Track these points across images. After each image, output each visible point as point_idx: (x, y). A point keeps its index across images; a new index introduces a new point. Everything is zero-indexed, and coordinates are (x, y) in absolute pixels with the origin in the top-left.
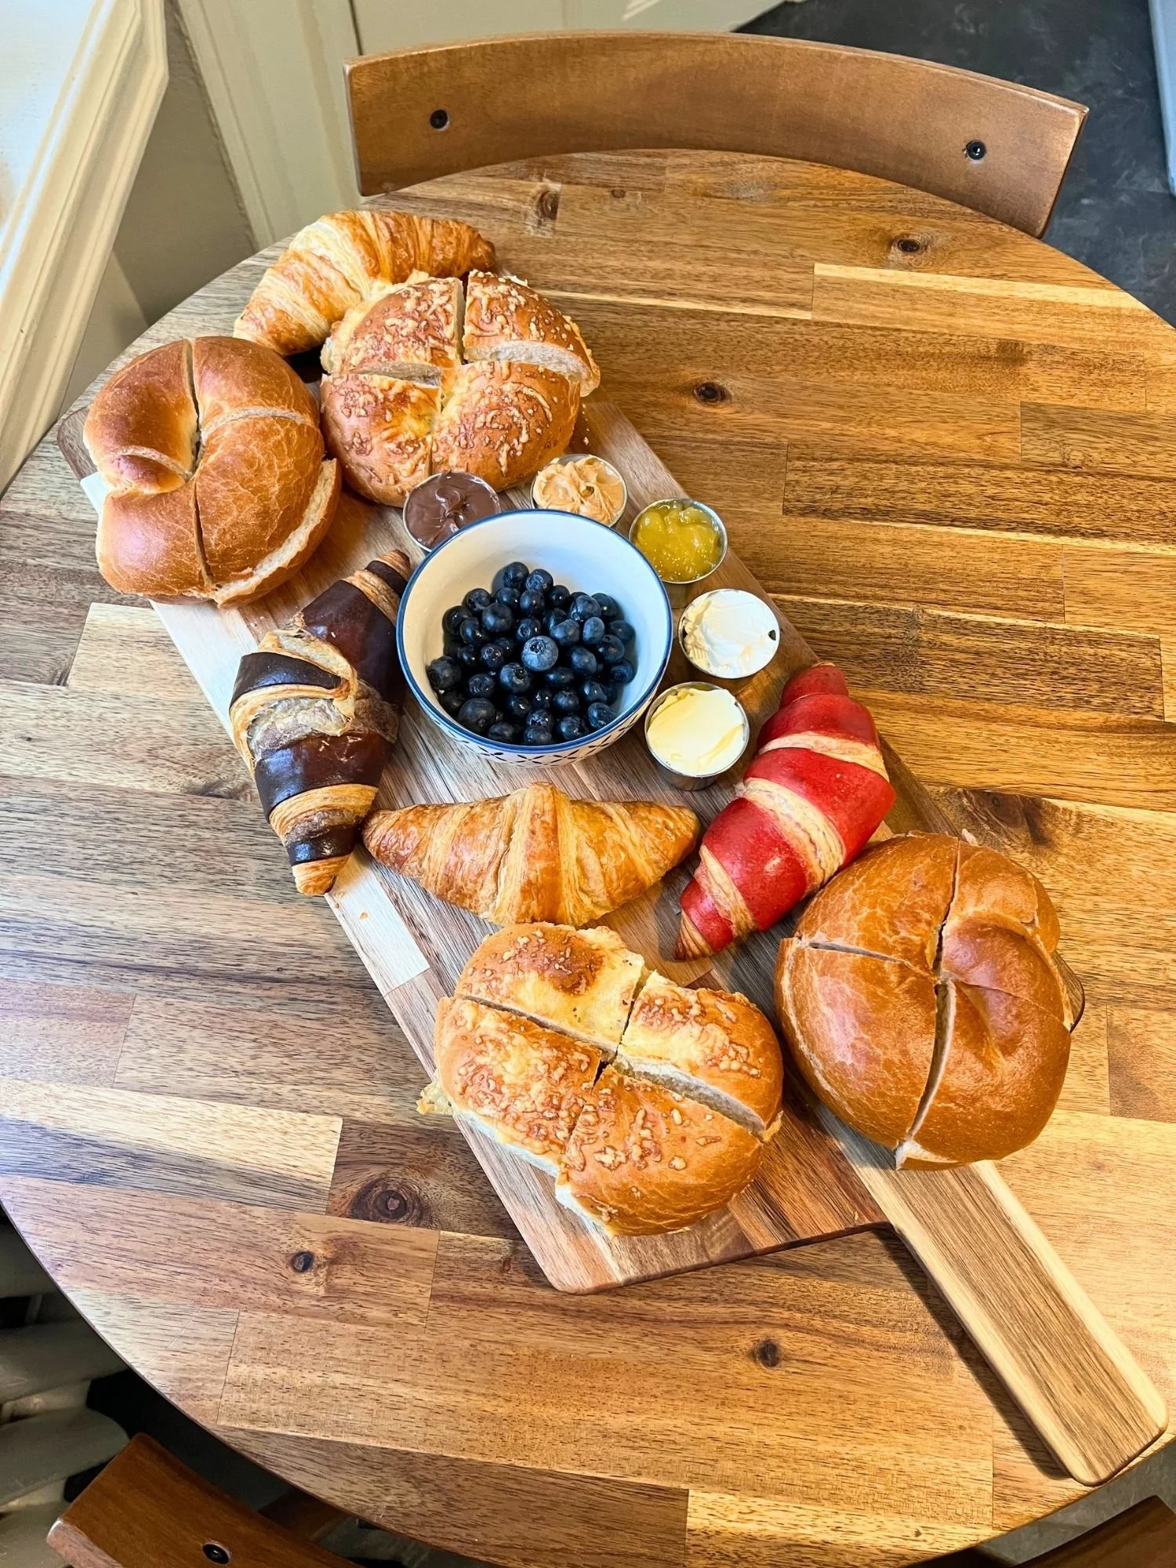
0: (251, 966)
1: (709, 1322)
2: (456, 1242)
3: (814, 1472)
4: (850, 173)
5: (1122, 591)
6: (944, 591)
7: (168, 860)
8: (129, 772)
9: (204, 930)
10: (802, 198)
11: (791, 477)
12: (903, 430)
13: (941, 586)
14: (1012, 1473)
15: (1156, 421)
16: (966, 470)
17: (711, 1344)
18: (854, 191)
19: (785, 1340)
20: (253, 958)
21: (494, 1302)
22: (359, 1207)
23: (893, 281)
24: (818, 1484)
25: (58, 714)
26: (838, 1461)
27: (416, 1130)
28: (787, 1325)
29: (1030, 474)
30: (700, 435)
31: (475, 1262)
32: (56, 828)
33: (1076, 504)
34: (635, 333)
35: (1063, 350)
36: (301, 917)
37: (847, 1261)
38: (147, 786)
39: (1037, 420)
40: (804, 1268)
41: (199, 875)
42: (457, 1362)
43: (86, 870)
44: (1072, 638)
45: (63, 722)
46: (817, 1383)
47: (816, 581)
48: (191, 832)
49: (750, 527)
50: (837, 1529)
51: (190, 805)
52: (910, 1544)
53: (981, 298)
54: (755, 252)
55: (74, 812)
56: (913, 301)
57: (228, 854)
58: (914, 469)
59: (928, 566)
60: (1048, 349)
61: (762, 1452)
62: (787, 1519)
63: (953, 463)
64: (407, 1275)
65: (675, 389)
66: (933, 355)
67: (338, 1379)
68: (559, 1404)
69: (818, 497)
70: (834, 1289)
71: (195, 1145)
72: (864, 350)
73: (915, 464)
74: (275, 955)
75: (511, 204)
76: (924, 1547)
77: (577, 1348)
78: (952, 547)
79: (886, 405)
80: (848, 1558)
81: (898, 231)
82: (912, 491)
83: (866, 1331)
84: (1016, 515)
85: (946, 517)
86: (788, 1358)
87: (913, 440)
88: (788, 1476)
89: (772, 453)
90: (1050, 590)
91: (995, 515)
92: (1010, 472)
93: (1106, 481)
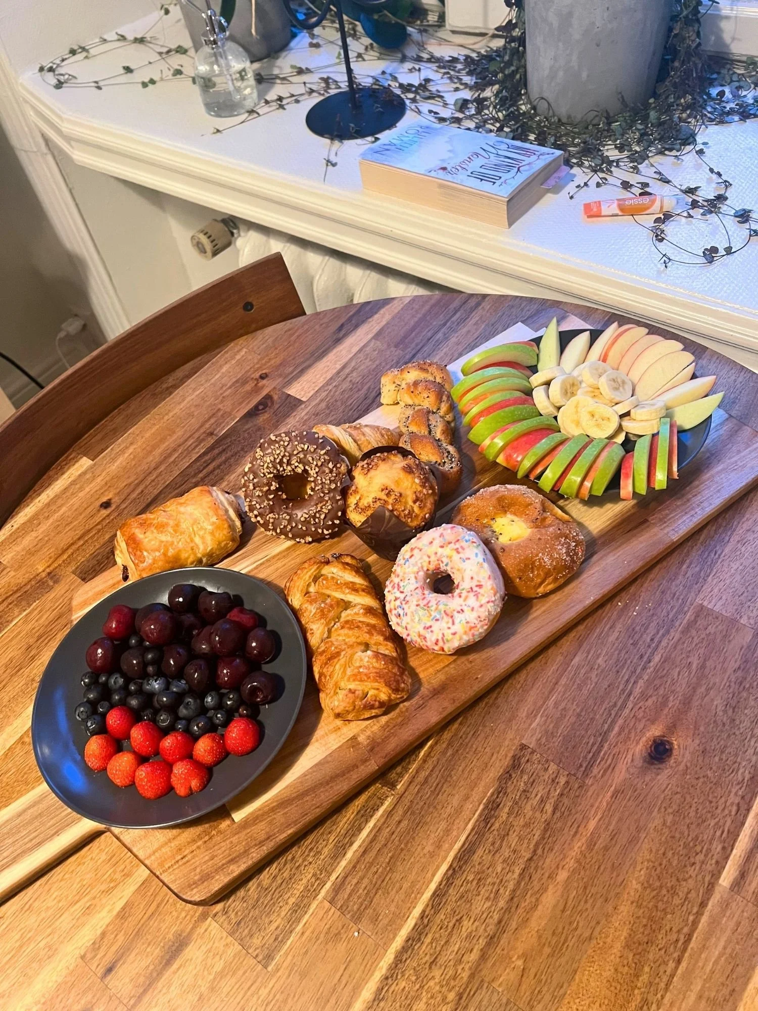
1: (133, 490)
2: (231, 421)
3: (60, 502)
6: (400, 822)
11: (553, 767)
12: (559, 887)
13: (405, 823)
16: (496, 917)
17: (126, 488)
19: (104, 512)
21: (202, 425)
22: (268, 397)
24: (56, 502)
26: (56, 512)
28: (108, 516)
29: (465, 975)
30: (620, 721)
31: (219, 426)
33: (417, 997)
34: (747, 723)
42: (193, 409)
44: (310, 893)
46: (83, 516)
47: (455, 735)
49: (523, 713)
50: (39, 501)
58: (517, 871)
59: (426, 823)
61: (81, 489)
62: (57, 487)
63: (509, 910)
64: (233, 404)
65: (674, 726)
66: (637, 976)
67: (217, 377)
68: (153, 434)
69: (525, 777)
71: (331, 356)
72: (665, 912)
73: (520, 875)
77: (163, 447)
78: (432, 855)
79: (594, 890)
82: (497, 855)
83: (81, 542)
84: (433, 930)
85: (460, 867)
86: (99, 511)
87: (546, 890)
88: (67, 494)
89: (581, 766)
90: (356, 907)
91: (443, 911)
92: (477, 958)
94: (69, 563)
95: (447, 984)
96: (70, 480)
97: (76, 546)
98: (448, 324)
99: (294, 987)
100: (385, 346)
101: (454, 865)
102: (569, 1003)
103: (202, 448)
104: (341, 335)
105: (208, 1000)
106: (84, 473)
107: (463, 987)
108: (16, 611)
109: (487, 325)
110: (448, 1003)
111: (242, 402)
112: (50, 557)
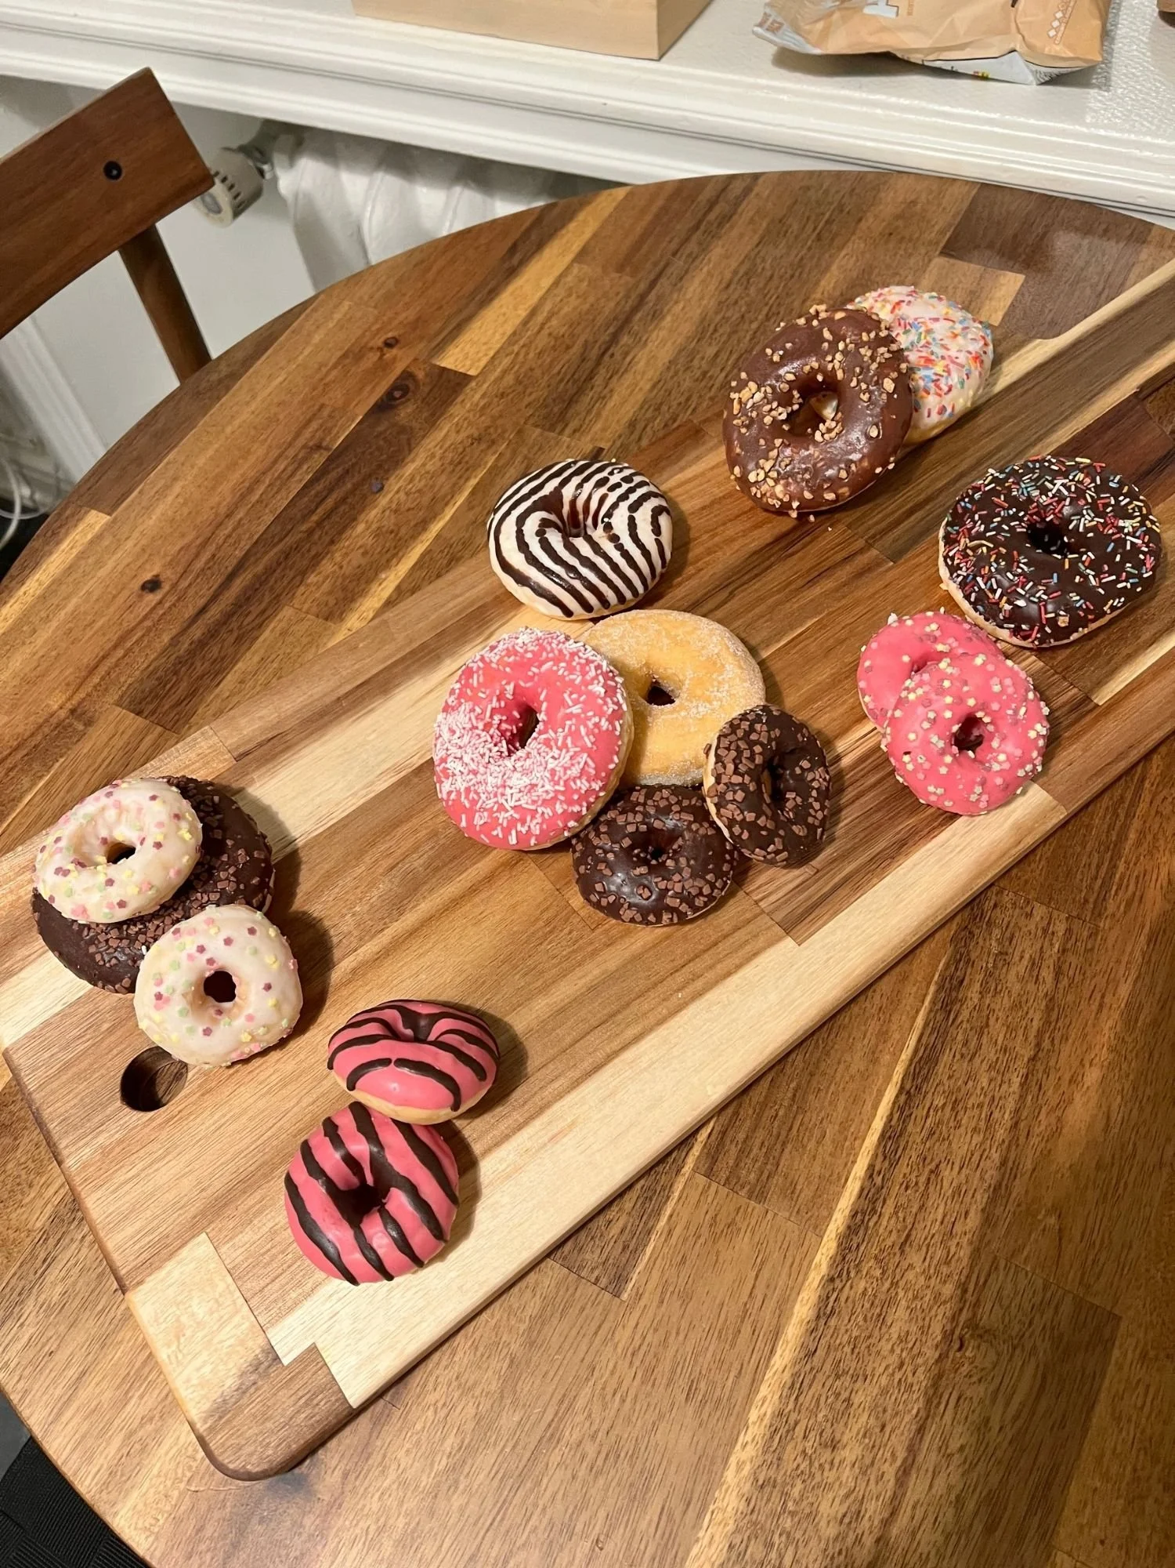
0: (625, 339)
1: (197, 555)
2: (349, 423)
3: (63, 590)
5: (715, 1288)
7: (741, 302)
9: (669, 318)
12: (1091, 1094)
15: (1031, 1552)
16: (996, 1156)
17: (183, 552)
19: (152, 598)
20: (629, 343)
21: (298, 435)
22: (407, 375)
24: (57, 591)
25: (910, 250)
26: (60, 607)
27: (442, 414)
28: (160, 603)
29: (965, 1253)
31: (330, 431)
33: (890, 1302)
37: (173, 657)
39: (1077, 1326)
40: (189, 626)
41: (719, 319)
42: (274, 410)
43: (754, 257)
46: (112, 610)
55: (808, 257)
57: (729, 337)
58: (1016, 1081)
61: (99, 563)
62: (53, 566)
64: (347, 394)
67: (307, 351)
68: (211, 458)
69: (997, 932)
70: (162, 642)
71: (506, 297)
74: (627, 354)
77: (235, 477)
78: (865, 1076)
82: (977, 1061)
83: (120, 652)
84: (893, 1193)
85: (919, 1088)
86: (140, 597)
87: (1071, 1101)
88: (74, 576)
89: (1086, 901)
90: (753, 1175)
91: (904, 1161)
92: (977, 1222)
93: (921, 1379)
94: (106, 690)
95: (937, 1272)
96: (75, 552)
97: (112, 660)
98: (702, 228)
99: (674, 1319)
100: (599, 270)
101: (908, 1087)
102: (1147, 1270)
103: (307, 472)
104: (515, 261)
105: (528, 1363)
106: (99, 537)
107: (965, 1272)
108: (26, 781)
109: (773, 221)
110: (945, 1302)
111: (361, 389)
112: (68, 685)
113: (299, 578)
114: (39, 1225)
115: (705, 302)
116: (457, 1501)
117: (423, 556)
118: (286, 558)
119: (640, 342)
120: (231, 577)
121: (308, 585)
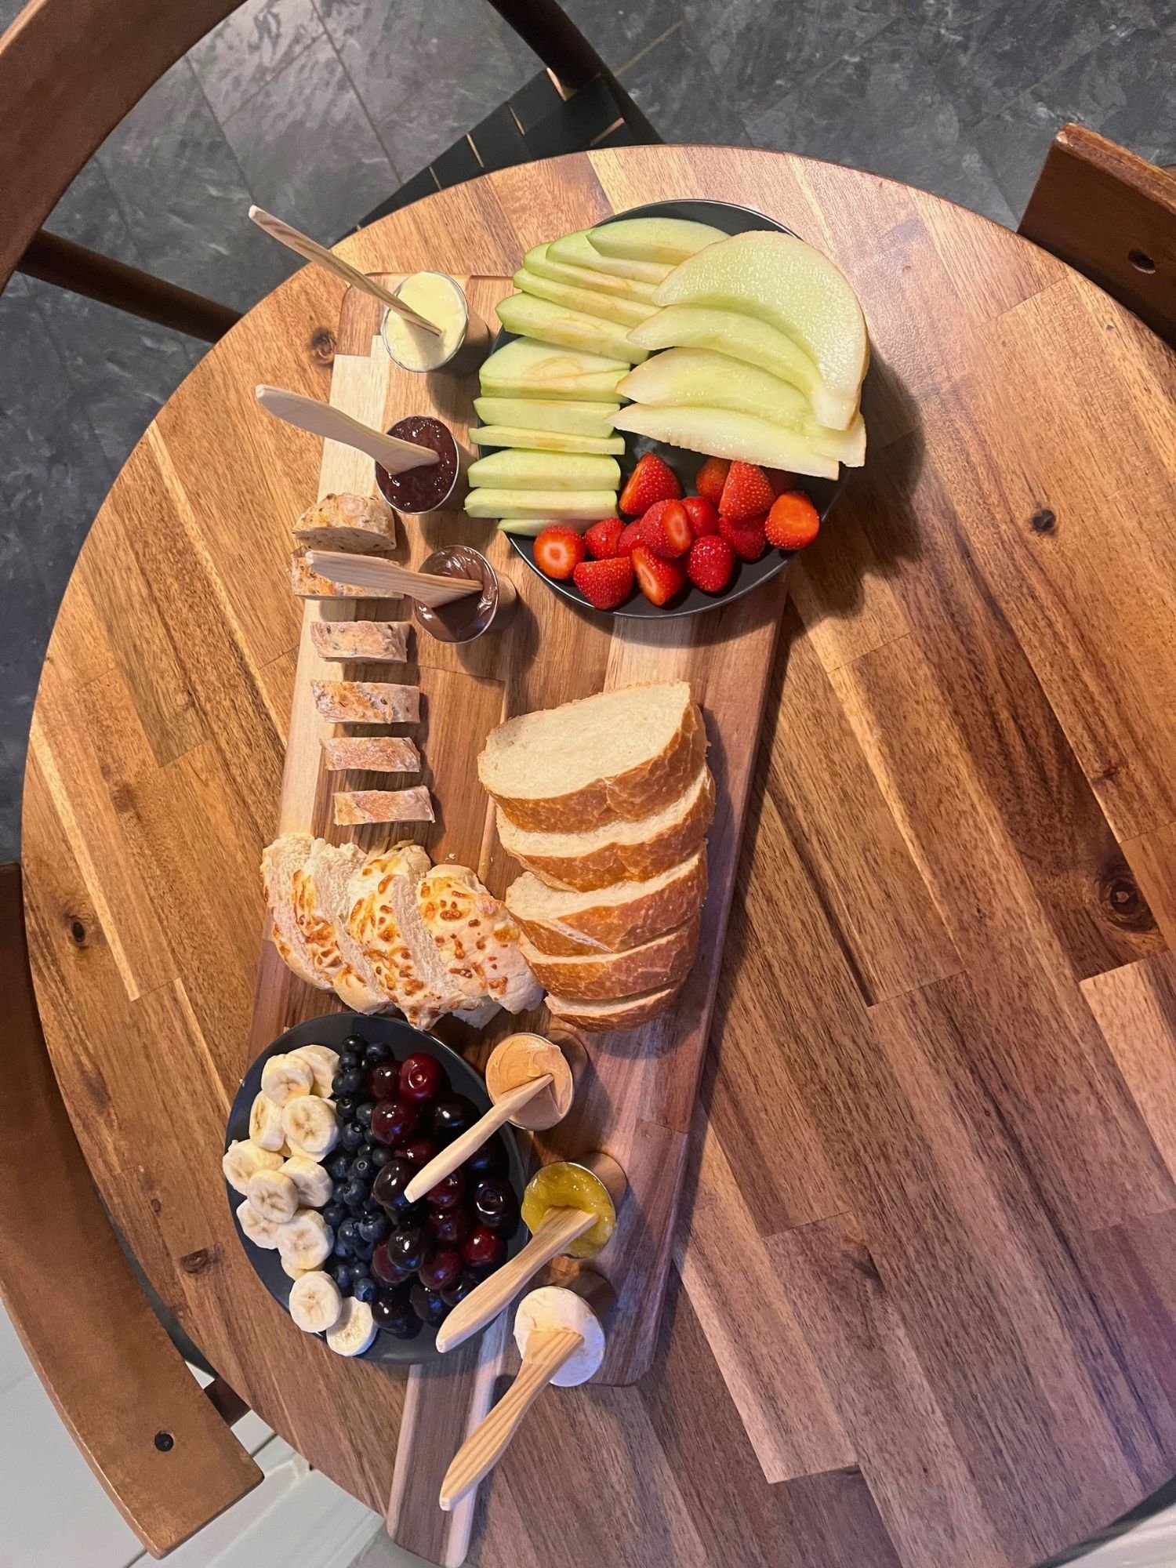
0: (999, 1142)
1: (1049, 583)
2: (1120, 825)
3: (1114, 433)
4: (42, 1016)
5: (270, 603)
7: (953, 1273)
8: (898, 1355)
9: (994, 1202)
10: (82, 1043)
12: (232, 848)
14: (1013, 285)
15: (121, 654)
16: (239, 779)
17: (1066, 571)
18: (55, 1005)
19: (1025, 513)
20: (992, 1142)
23: (113, 928)
24: (1121, 425)
25: (887, 1456)
26: (1093, 421)
27: (1048, 914)
28: (1012, 521)
31: (1125, 799)
32: (989, 1398)
33: (219, 678)
35: (101, 760)
36: (931, 1122)
37: (930, 505)
38: (901, 1332)
39: (168, 748)
40: (957, 535)
41: (949, 1236)
43: (1011, 1346)
45: (891, 1448)
48: (917, 1267)
50: (1148, 390)
51: (894, 1282)
52: (1122, 329)
53: (92, 850)
54: (148, 1057)
55: (964, 1384)
56: (122, 903)
57: (915, 1220)
60: (106, 771)
61: (1125, 482)
63: (238, 793)
66: (158, 861)
70: (958, 503)
72: (182, 919)
73: (256, 824)
74: (978, 1126)
75: (213, 1298)
76: (1117, 317)
77: (1139, 672)
79: (219, 875)
80: (1165, 369)
81: (70, 947)
83: (977, 460)
84: (255, 719)
86: (1038, 505)
87: (237, 836)
91: (263, 737)
92: (221, 744)
93: (189, 666)
95: (217, 708)
97: (972, 448)
98: (1111, 1358)
100: (1139, 1215)
107: (210, 720)
109: (1051, 1416)
112: (975, 396)
113: (935, 659)
114: (520, 236)
115: (986, 1248)
116: (265, 420)
117: (872, 777)
118: (971, 661)
119: (983, 1150)
120: (990, 600)
121: (920, 662)
